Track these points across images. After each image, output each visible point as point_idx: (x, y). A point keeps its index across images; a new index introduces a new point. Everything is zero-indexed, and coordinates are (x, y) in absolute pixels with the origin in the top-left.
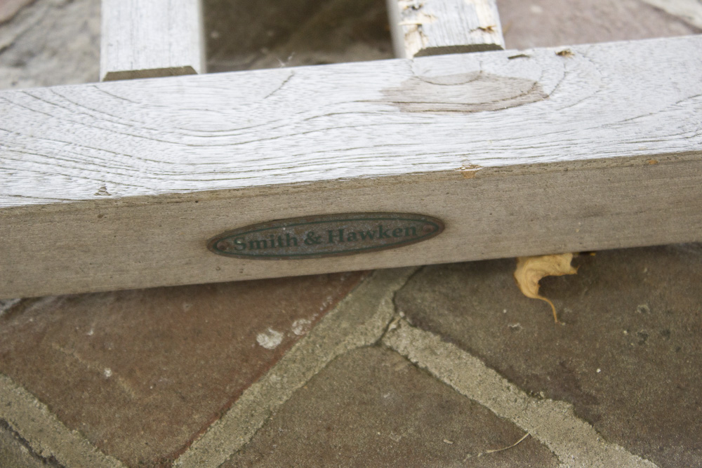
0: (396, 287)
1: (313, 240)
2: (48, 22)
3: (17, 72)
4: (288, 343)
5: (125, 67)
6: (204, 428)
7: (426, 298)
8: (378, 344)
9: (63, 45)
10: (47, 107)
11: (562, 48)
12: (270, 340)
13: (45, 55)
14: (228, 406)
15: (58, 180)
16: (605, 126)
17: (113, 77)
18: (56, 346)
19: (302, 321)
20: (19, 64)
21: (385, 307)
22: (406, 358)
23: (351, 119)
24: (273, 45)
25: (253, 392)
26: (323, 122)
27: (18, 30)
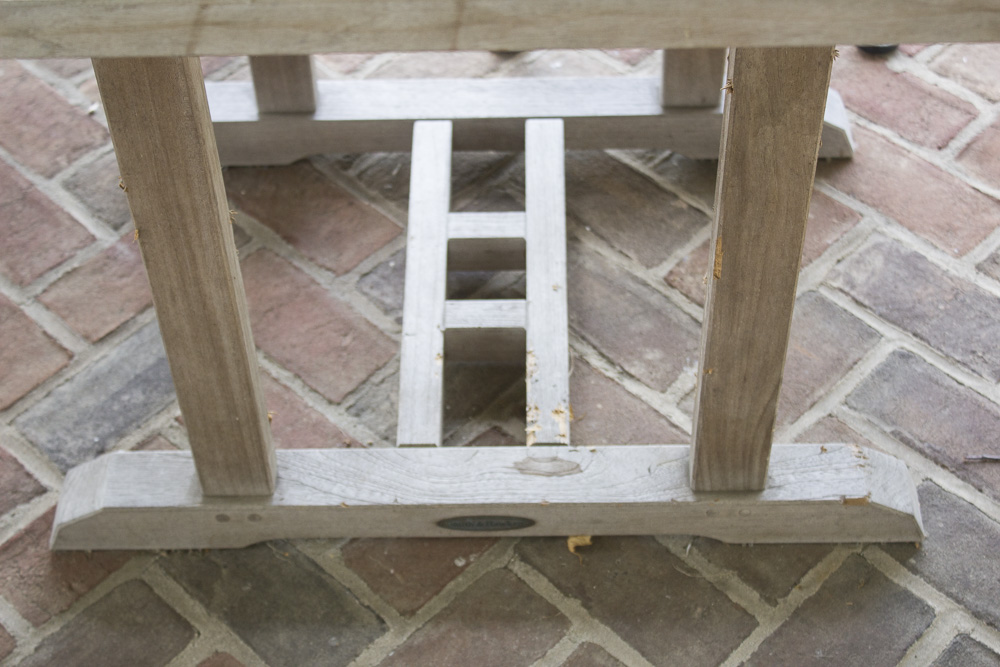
0: (515, 543)
1: (480, 524)
2: (371, 393)
3: (356, 419)
4: (467, 565)
5: (407, 442)
6: (430, 598)
7: (528, 549)
8: (506, 568)
9: (378, 406)
10: (374, 459)
11: (593, 448)
12: (460, 563)
13: (369, 411)
14: (440, 591)
15: (378, 494)
16: (604, 488)
17: (402, 446)
18: (371, 558)
19: (474, 555)
20: (357, 415)
21: (510, 551)
22: (516, 575)
23: (499, 475)
24: (475, 415)
25: (451, 585)
26: (488, 476)
27: (357, 396)
